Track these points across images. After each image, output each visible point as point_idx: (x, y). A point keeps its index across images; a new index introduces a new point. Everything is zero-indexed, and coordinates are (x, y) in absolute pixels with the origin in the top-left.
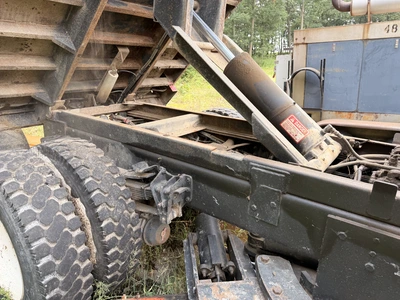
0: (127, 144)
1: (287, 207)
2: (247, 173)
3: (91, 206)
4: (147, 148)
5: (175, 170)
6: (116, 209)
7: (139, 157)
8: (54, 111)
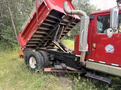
0: (47, 52)
1: (63, 56)
2: (60, 53)
3: (44, 57)
4: (50, 52)
5: (53, 54)
6: (46, 58)
7: (49, 53)
8: (37, 48)
